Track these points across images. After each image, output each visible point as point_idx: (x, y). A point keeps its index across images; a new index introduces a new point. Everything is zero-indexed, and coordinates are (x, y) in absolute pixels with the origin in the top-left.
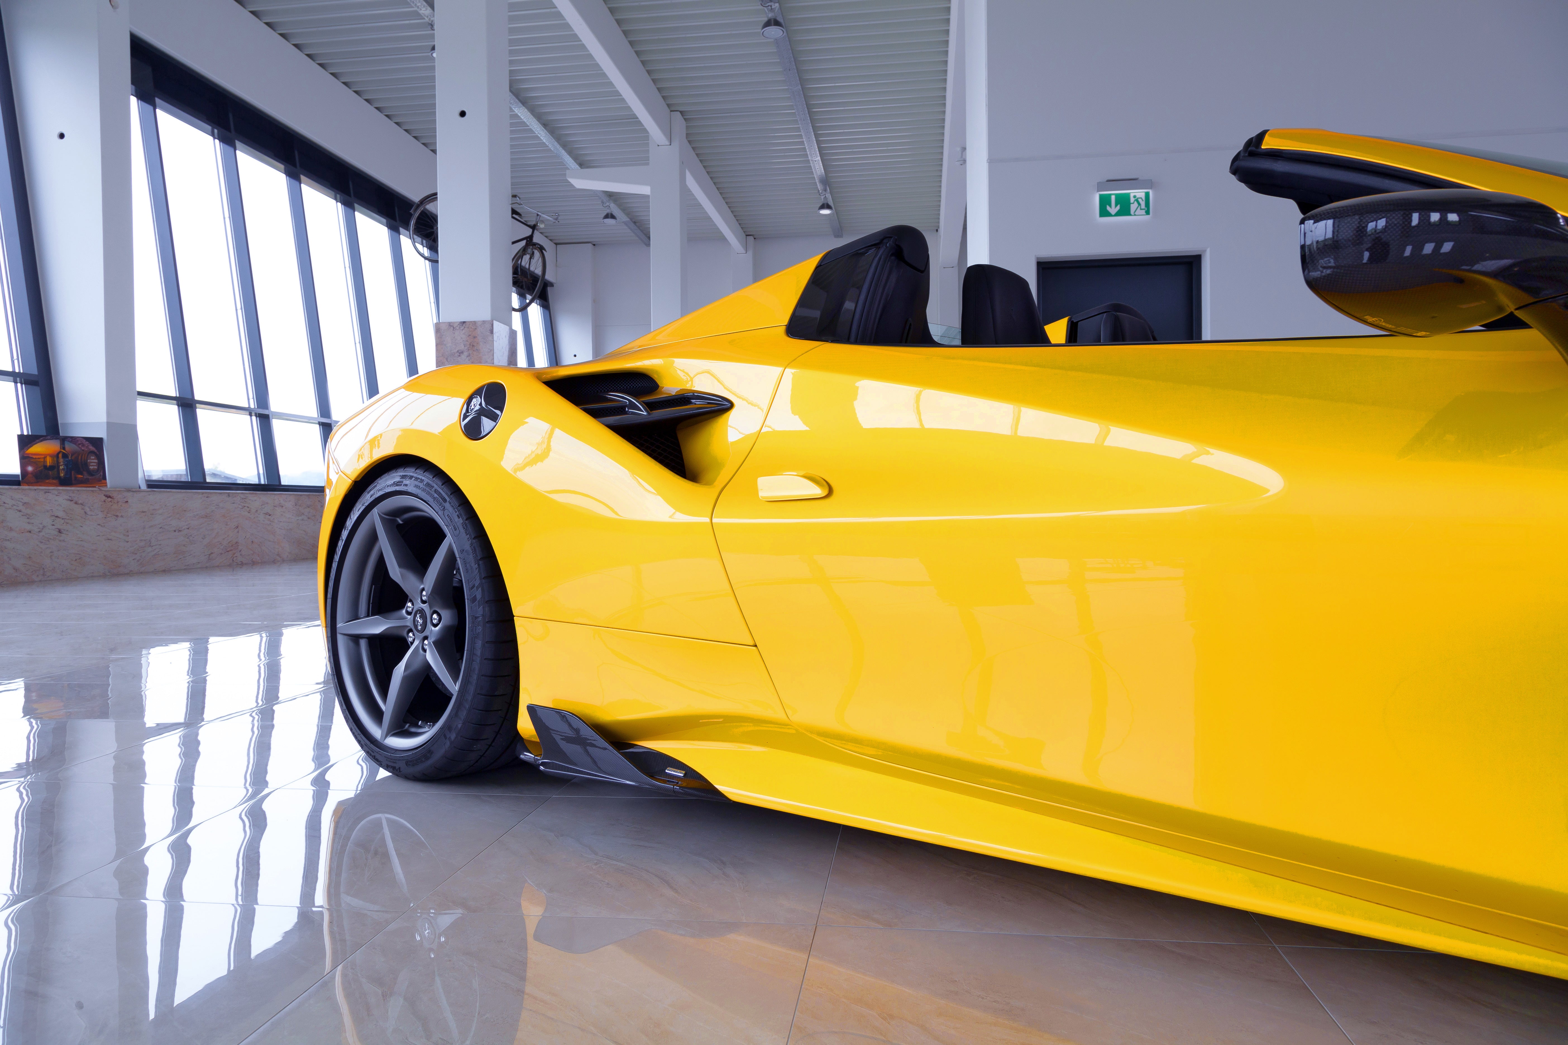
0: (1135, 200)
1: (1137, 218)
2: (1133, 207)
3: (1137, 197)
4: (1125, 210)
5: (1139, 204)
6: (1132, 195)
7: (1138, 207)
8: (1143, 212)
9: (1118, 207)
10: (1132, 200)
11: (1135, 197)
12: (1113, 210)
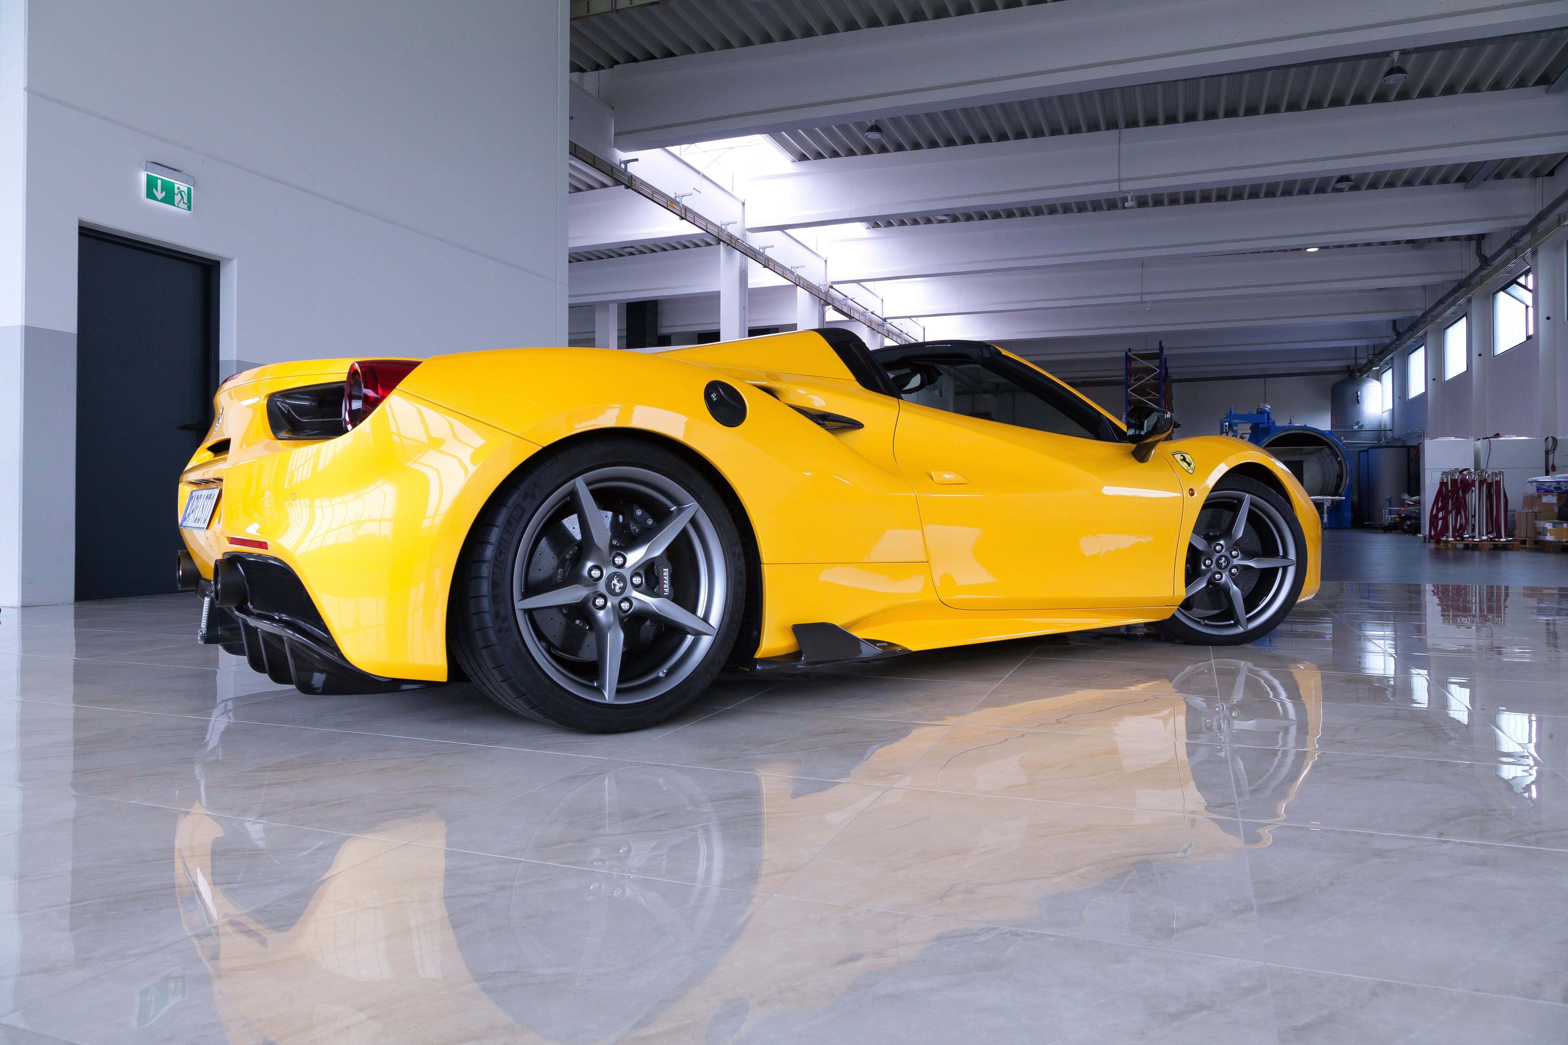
0: (179, 192)
1: (178, 210)
2: (177, 198)
3: (181, 189)
4: (169, 199)
5: (182, 198)
6: (176, 186)
7: (181, 200)
8: (185, 206)
9: (164, 194)
10: (176, 191)
11: (178, 188)
12: (160, 195)
